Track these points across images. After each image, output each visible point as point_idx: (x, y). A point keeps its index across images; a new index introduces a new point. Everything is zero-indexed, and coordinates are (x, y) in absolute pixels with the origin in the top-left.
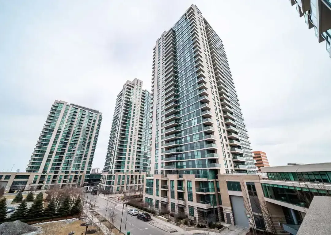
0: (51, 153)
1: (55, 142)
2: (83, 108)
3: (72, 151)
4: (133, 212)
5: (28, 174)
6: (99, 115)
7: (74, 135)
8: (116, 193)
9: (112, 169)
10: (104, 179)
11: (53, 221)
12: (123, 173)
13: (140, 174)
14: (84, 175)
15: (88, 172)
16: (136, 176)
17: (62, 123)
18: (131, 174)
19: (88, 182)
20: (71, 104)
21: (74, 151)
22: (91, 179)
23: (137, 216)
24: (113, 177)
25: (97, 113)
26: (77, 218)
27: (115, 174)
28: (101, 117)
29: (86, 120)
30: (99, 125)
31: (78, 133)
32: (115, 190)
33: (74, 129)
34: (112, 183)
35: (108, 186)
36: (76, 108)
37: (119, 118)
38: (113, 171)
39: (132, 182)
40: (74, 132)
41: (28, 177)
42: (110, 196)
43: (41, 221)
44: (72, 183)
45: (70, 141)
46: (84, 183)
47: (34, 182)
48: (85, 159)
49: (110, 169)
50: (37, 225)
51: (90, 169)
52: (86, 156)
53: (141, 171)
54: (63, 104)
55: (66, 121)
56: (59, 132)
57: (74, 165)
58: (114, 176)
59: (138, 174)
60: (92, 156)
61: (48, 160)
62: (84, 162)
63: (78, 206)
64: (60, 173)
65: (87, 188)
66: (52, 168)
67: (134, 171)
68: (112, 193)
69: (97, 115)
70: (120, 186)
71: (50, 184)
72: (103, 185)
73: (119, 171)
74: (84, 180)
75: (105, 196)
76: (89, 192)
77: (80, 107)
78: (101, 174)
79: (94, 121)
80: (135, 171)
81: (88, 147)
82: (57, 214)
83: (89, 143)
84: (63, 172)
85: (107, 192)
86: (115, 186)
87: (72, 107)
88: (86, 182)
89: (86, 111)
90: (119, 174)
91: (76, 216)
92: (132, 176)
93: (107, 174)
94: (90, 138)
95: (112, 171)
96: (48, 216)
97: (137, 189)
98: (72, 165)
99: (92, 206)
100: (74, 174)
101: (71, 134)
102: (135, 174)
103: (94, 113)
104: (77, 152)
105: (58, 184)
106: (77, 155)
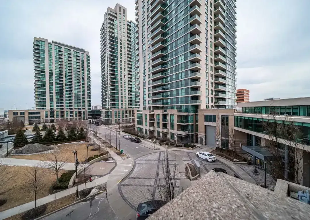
0: (51, 93)
1: (51, 83)
2: (67, 46)
3: (69, 91)
4: (128, 137)
5: (38, 111)
6: (85, 54)
7: (67, 77)
8: (114, 124)
9: (108, 106)
10: (103, 114)
11: (66, 143)
12: (118, 109)
13: (133, 110)
14: (86, 110)
15: (89, 109)
16: (130, 111)
17: (50, 64)
18: (125, 110)
19: (91, 116)
20: (53, 42)
21: (71, 91)
22: (93, 114)
23: (130, 140)
24: (110, 113)
25: (83, 52)
26: (84, 141)
27: (111, 110)
28: (88, 56)
29: (74, 59)
30: (89, 66)
31: (70, 74)
32: (113, 122)
33: (65, 70)
34: (110, 117)
35: (107, 119)
36: (59, 47)
37: (107, 57)
38: (110, 108)
39: (126, 116)
40: (65, 73)
41: (39, 113)
42: (110, 126)
43: (56, 143)
44: (78, 117)
45: (64, 83)
46: (88, 117)
47: (47, 117)
48: (84, 98)
49: (107, 106)
50: (54, 146)
51: (90, 106)
52: (83, 95)
53: (134, 108)
54: (44, 42)
55: (53, 61)
56: (51, 73)
57: (75, 103)
58: (111, 111)
59: (131, 110)
60: (89, 96)
61: (51, 99)
62: (84, 101)
63: (83, 133)
64: (65, 110)
65: (91, 120)
66: (57, 106)
67: (127, 108)
68: (111, 124)
69: (83, 54)
70: (117, 119)
71: (60, 118)
72: (104, 118)
73: (115, 108)
74: (87, 115)
75: (105, 126)
76: (93, 123)
77: (64, 45)
78: (100, 110)
79: (83, 61)
80: (129, 108)
81: (83, 87)
82: (67, 139)
83: (83, 84)
84: (67, 109)
85: (107, 123)
86: (113, 119)
87: (55, 45)
88: (89, 117)
89: (71, 50)
90: (115, 110)
91: (83, 140)
92: (126, 112)
93: (105, 110)
94: (83, 78)
95: (108, 107)
96: (60, 140)
97: (132, 121)
98: (73, 103)
99: (95, 133)
100: (77, 110)
101: (64, 75)
102: (128, 110)
103: (80, 52)
104: (74, 92)
105: (67, 118)
106: (75, 94)
